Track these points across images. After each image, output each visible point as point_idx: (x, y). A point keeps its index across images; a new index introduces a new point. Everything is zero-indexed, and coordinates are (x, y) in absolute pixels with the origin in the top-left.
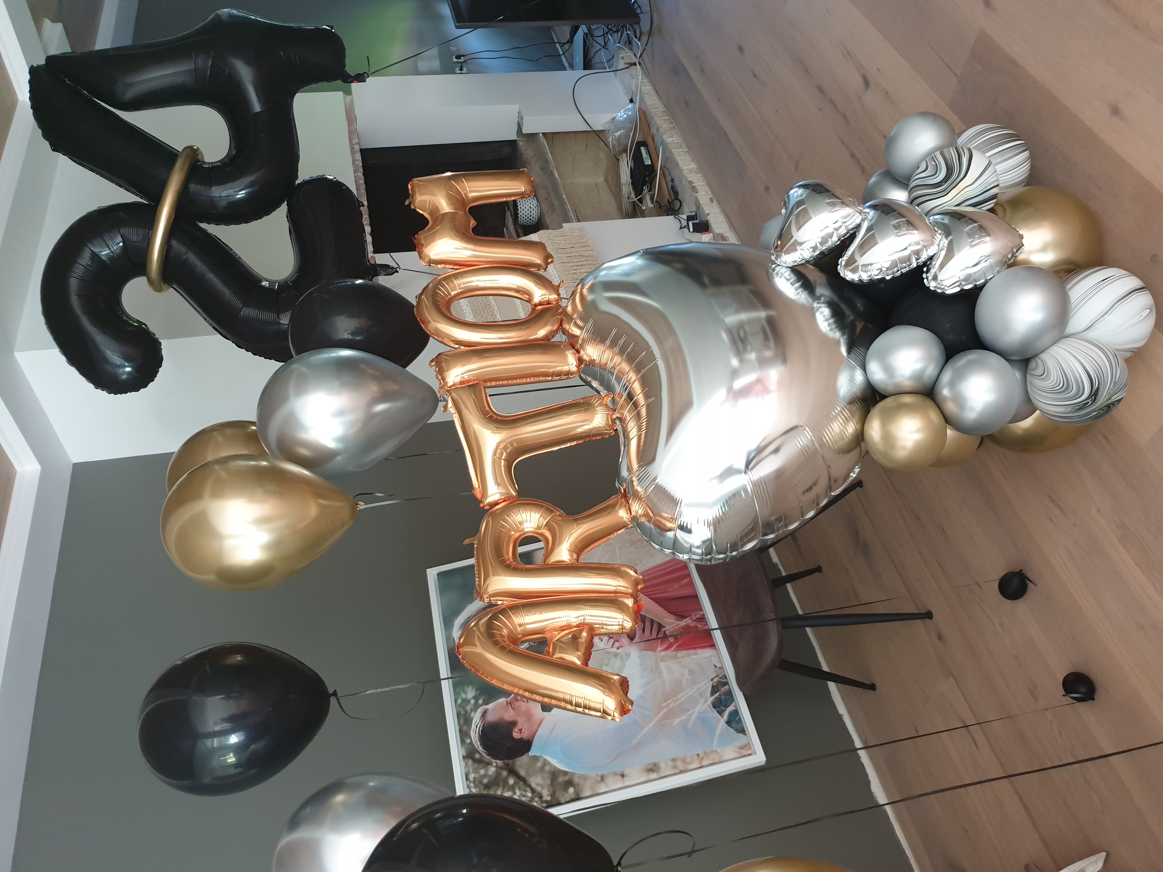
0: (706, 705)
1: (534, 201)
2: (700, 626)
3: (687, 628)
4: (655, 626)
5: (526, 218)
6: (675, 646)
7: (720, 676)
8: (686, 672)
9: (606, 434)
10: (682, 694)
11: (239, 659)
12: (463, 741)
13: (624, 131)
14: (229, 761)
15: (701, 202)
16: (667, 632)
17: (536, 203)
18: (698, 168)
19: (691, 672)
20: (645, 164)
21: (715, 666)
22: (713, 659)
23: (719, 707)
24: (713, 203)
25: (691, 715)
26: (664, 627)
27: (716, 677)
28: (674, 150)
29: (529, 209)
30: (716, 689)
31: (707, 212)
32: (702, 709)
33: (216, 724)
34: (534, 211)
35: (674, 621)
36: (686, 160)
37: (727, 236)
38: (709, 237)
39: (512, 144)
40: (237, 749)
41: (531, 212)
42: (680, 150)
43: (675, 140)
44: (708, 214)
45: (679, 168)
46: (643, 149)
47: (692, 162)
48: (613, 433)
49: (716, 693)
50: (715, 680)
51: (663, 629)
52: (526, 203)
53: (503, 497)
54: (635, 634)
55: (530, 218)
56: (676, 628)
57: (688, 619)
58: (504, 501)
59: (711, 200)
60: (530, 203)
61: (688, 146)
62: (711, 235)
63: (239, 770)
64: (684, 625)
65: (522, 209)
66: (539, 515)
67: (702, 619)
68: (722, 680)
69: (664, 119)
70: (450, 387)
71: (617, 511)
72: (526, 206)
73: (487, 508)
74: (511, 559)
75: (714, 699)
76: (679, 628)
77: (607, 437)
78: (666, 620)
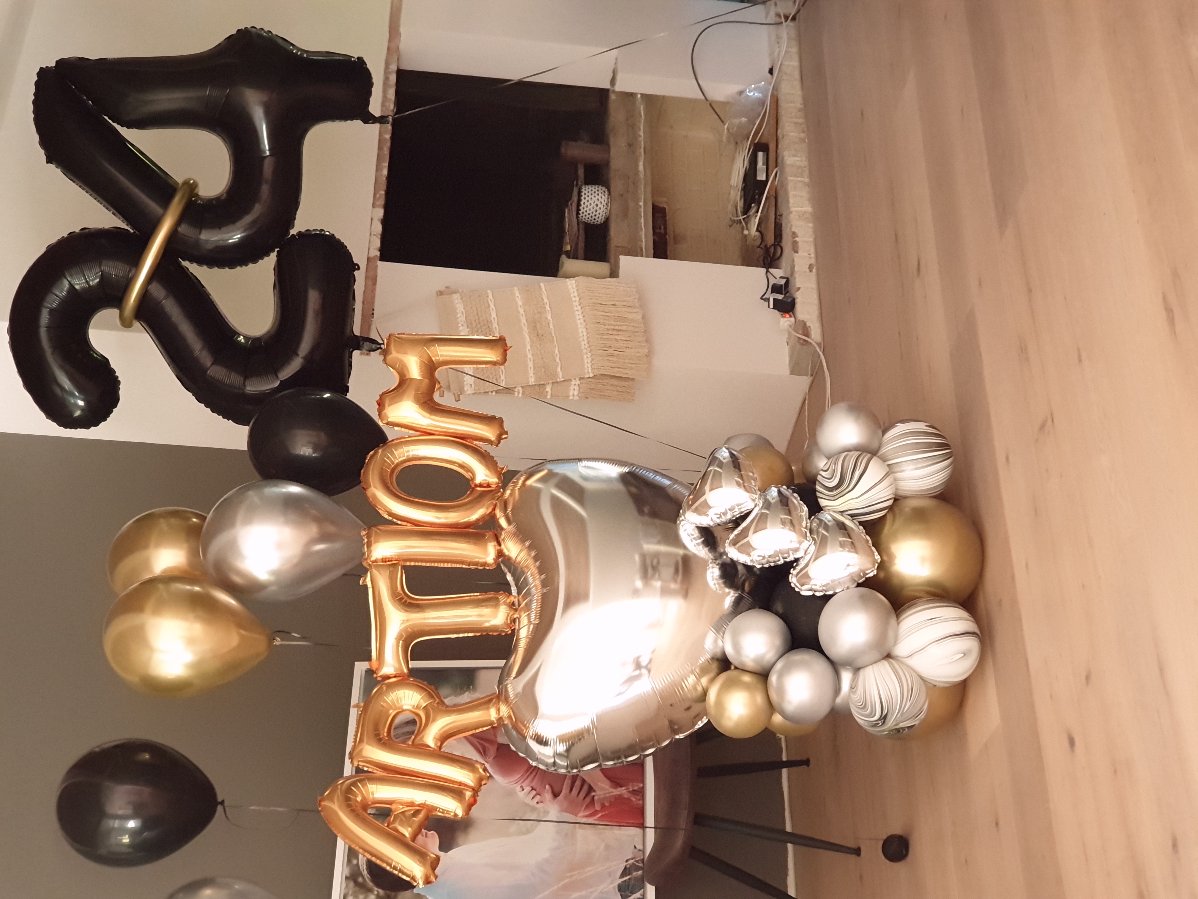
0: (612, 886)
1: (603, 197)
2: (634, 800)
3: (619, 798)
4: (586, 788)
5: (589, 216)
6: (600, 815)
7: (637, 859)
8: (602, 847)
9: (504, 632)
10: (590, 869)
11: (147, 757)
12: (349, 861)
13: (746, 120)
14: (124, 841)
15: (796, 269)
16: (596, 798)
17: (606, 200)
18: (811, 213)
19: (607, 847)
20: (759, 178)
21: (635, 847)
22: (636, 839)
23: (624, 891)
24: (811, 273)
25: (592, 893)
26: (594, 791)
27: (632, 859)
28: (791, 178)
29: (595, 207)
30: (627, 872)
31: (798, 285)
32: (607, 889)
33: (120, 809)
34: (602, 210)
35: (607, 787)
36: (801, 197)
37: (810, 327)
38: (787, 324)
39: (602, 95)
40: (133, 833)
41: (596, 211)
42: (799, 179)
43: (798, 161)
44: (799, 289)
45: (788, 208)
46: (760, 155)
47: (807, 203)
48: (510, 632)
49: (626, 876)
50: (630, 862)
51: (593, 794)
52: (593, 198)
53: (395, 673)
54: (561, 792)
55: (594, 217)
56: (607, 795)
57: (623, 788)
58: (395, 677)
59: (810, 268)
60: (598, 199)
61: (811, 176)
62: (793, 319)
63: (130, 850)
64: (616, 795)
65: (586, 205)
66: (421, 697)
67: (641, 793)
68: (637, 864)
69: (795, 123)
70: (373, 562)
71: (488, 708)
72: (592, 203)
73: (379, 679)
74: (385, 734)
75: (622, 882)
76: (610, 797)
77: (503, 634)
78: (599, 784)
